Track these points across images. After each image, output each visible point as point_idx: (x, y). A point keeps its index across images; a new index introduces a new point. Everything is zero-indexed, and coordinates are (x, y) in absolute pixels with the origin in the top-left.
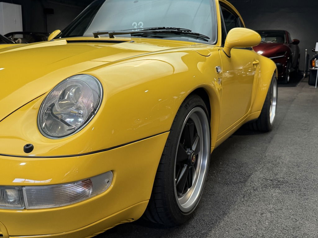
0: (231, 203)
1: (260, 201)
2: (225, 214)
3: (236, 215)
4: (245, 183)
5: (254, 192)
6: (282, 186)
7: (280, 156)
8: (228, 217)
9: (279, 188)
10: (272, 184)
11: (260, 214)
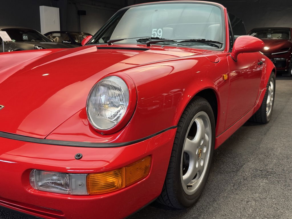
0: (222, 191)
1: (247, 189)
2: (214, 200)
3: (224, 202)
4: (237, 172)
5: (244, 182)
6: (270, 176)
7: (273, 148)
8: (217, 203)
9: (267, 178)
10: (261, 174)
11: (245, 202)
